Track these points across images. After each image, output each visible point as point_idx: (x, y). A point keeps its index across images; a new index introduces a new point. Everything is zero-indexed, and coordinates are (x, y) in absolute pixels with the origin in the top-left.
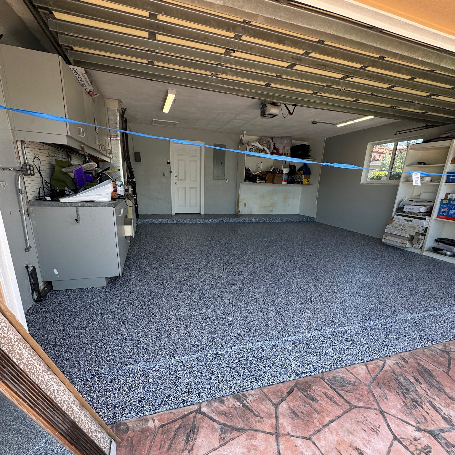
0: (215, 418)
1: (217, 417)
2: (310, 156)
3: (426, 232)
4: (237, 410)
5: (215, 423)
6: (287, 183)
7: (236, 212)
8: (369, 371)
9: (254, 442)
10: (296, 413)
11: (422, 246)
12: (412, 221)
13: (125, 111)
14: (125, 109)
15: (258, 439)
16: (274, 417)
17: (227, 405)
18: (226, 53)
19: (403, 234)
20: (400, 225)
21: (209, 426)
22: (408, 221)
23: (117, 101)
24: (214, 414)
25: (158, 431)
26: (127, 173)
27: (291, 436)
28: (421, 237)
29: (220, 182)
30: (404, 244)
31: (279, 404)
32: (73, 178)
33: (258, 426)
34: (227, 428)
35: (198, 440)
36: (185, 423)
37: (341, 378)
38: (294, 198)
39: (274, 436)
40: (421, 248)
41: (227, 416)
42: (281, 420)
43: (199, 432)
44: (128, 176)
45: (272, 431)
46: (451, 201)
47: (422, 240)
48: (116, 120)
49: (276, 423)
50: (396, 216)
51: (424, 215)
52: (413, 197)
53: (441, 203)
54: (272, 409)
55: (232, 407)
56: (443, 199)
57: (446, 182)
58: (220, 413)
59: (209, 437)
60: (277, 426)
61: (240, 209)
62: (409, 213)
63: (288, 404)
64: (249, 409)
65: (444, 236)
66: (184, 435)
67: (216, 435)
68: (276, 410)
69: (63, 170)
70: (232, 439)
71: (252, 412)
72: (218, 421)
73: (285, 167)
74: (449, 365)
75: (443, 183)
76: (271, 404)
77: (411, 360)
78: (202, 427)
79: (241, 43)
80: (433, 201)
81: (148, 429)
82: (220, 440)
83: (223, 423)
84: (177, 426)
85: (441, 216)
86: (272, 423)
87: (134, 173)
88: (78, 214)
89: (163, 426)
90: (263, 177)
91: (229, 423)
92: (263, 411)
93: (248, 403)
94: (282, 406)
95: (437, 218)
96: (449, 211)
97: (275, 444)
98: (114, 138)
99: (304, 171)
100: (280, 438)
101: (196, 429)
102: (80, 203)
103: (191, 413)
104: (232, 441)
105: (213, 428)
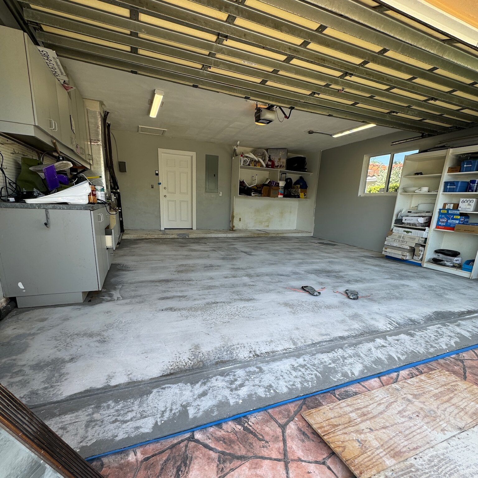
0: (212, 445)
1: (213, 444)
2: (306, 169)
3: (426, 243)
4: (237, 435)
5: (211, 452)
6: (284, 197)
7: (230, 227)
8: (382, 383)
9: (258, 471)
10: (306, 434)
11: (423, 257)
12: (411, 232)
13: (107, 115)
14: (108, 113)
15: (263, 468)
16: (281, 440)
17: (225, 429)
18: (218, 41)
19: (403, 246)
20: (400, 237)
21: (204, 455)
22: (408, 232)
23: (98, 103)
24: (210, 441)
25: (141, 465)
26: (110, 182)
27: (303, 461)
28: (421, 248)
29: (213, 195)
30: (405, 256)
31: (287, 424)
32: (43, 178)
33: (263, 452)
34: (226, 457)
35: (191, 473)
36: (175, 453)
37: (354, 392)
38: (291, 212)
39: (282, 463)
40: (421, 260)
41: (225, 443)
42: (289, 443)
43: (192, 465)
44: (111, 186)
45: (280, 457)
46: (450, 211)
47: (422, 251)
48: (96, 124)
49: (284, 447)
50: (395, 228)
51: (423, 226)
52: (411, 209)
53: (440, 213)
54: (279, 430)
55: (231, 432)
56: (442, 209)
57: (444, 191)
58: (218, 440)
59: (205, 469)
60: (285, 450)
61: (234, 224)
62: (408, 224)
63: (297, 425)
64: (251, 432)
65: (442, 247)
66: (173, 469)
67: (213, 466)
68: (283, 432)
69: (31, 169)
70: (232, 470)
71: (255, 435)
72: (215, 449)
73: (281, 180)
74: (465, 373)
75: (441, 193)
76: (277, 425)
77: (425, 370)
78: (196, 458)
79: (234, 28)
80: (431, 212)
81: (128, 464)
82: (217, 472)
83: (221, 451)
84: (164, 459)
85: (439, 227)
86: (280, 447)
87: (118, 184)
88: (47, 218)
89: (147, 459)
90: (258, 190)
91: (228, 450)
92: (268, 434)
93: (250, 426)
94: (290, 427)
95: (436, 228)
96: (447, 221)
97: (284, 472)
98: (95, 143)
99: (300, 184)
100: (289, 464)
101: (188, 460)
102: (50, 205)
103: (182, 441)
104: (233, 473)
105: (209, 458)
